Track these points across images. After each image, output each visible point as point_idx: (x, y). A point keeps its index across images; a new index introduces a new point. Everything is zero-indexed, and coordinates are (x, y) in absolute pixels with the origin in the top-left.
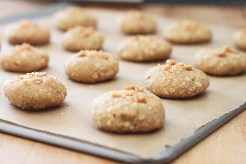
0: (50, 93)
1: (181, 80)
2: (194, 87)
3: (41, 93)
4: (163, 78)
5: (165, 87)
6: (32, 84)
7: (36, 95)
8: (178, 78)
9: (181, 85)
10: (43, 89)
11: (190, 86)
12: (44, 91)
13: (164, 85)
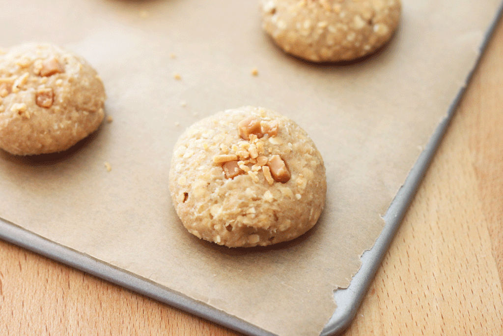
0: (76, 125)
1: (345, 28)
2: (373, 40)
3: (58, 133)
4: (307, 24)
5: (311, 45)
6: (35, 113)
7: (49, 141)
8: (339, 25)
9: (344, 43)
10: (61, 121)
11: (366, 39)
12: (62, 126)
13: (309, 41)
